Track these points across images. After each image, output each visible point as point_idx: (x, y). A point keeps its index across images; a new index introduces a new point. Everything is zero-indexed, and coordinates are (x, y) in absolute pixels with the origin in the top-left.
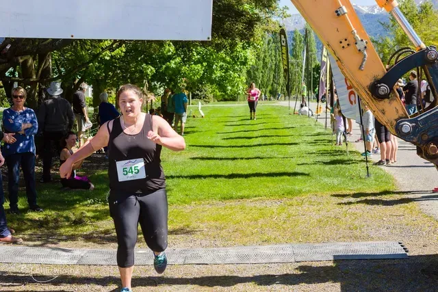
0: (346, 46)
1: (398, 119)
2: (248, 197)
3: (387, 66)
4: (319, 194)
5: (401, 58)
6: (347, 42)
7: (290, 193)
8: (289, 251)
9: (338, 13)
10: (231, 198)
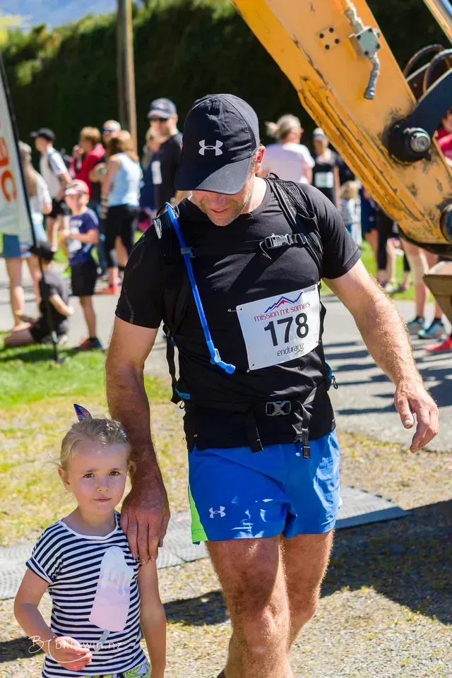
0: (332, 44)
1: (444, 204)
6: (334, 36)
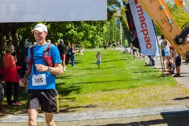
0: (164, 22)
1: (187, 53)
2: (114, 90)
3: (181, 30)
4: (145, 87)
5: (187, 26)
6: (165, 21)
7: (133, 87)
8: (139, 111)
9: (161, 8)
10: (107, 90)
